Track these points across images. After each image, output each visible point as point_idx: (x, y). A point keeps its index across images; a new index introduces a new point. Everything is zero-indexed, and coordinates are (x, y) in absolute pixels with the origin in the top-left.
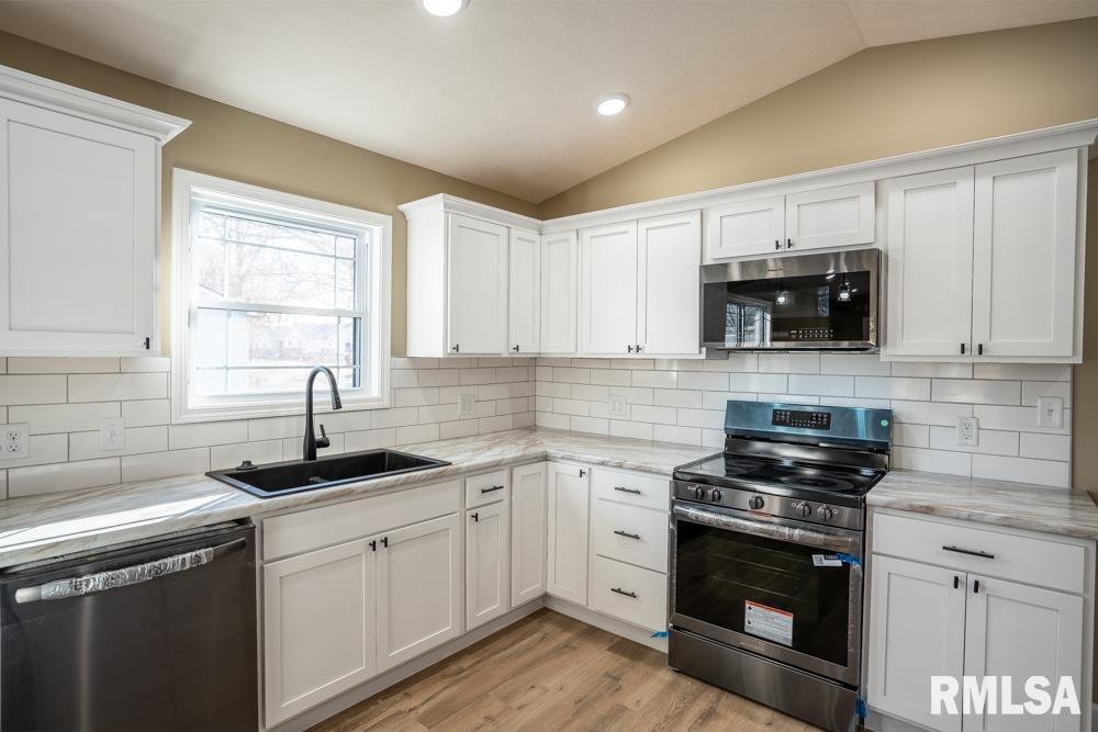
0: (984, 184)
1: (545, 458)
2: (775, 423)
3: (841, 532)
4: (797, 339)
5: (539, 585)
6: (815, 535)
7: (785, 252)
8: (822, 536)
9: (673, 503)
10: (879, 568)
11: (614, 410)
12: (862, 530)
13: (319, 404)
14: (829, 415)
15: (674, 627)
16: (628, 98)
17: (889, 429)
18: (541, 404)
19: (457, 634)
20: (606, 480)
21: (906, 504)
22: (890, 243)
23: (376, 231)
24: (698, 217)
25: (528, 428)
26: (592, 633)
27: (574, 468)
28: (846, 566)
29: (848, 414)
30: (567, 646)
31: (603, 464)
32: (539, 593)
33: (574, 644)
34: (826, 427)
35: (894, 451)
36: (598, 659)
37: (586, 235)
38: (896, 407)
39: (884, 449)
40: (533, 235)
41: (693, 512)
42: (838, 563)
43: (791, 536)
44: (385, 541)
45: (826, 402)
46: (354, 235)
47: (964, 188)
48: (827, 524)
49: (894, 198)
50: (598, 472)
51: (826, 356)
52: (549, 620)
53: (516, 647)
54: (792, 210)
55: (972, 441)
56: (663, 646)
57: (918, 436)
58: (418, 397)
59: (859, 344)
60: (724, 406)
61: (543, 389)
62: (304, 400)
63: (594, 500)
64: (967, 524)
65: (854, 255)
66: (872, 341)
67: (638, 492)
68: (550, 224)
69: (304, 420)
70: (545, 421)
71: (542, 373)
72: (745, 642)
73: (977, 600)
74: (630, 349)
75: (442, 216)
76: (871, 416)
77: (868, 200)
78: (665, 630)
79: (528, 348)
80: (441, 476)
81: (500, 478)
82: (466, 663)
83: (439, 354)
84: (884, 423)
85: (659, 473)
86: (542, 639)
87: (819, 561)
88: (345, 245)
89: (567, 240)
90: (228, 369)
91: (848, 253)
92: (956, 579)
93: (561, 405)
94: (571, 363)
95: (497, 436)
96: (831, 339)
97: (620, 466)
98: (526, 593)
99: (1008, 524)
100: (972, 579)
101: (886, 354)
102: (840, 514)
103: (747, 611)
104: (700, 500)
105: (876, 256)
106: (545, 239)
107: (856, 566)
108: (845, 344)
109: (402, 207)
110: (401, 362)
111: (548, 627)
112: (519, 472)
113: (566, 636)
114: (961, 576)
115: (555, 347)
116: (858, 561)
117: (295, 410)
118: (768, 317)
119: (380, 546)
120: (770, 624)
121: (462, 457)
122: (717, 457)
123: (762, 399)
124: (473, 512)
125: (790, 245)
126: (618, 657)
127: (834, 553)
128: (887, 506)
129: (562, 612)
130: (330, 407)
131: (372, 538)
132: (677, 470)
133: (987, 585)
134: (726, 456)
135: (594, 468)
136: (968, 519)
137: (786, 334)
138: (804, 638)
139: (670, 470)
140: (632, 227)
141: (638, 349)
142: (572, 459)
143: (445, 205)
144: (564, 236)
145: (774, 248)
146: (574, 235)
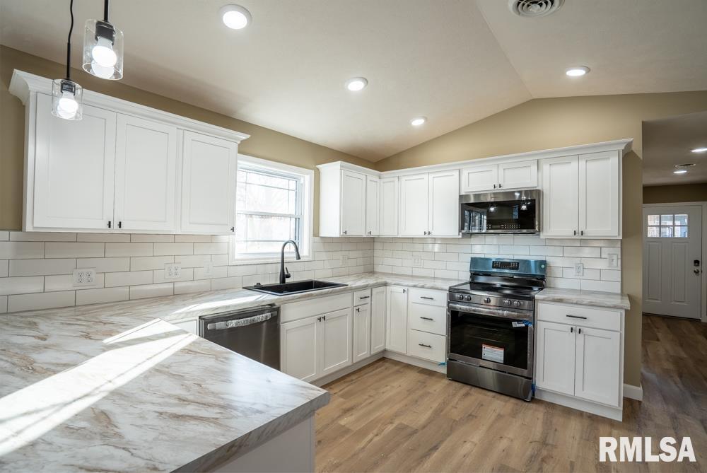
0: (582, 163)
1: (385, 284)
2: (493, 267)
3: (524, 311)
4: (504, 229)
5: (383, 345)
6: (513, 313)
7: (498, 190)
8: (516, 314)
9: (449, 303)
10: (541, 326)
11: (415, 262)
12: (534, 310)
13: (287, 258)
14: (518, 263)
15: (450, 359)
16: (426, 119)
17: (545, 269)
18: (377, 260)
19: (350, 364)
20: (415, 294)
21: (551, 299)
22: (544, 187)
23: (307, 178)
24: (458, 173)
25: (371, 272)
26: (409, 366)
27: (400, 289)
28: (527, 326)
29: (527, 262)
30: (398, 371)
31: (415, 286)
32: (382, 349)
33: (401, 370)
34: (516, 268)
35: (547, 279)
36: (413, 376)
37: (403, 179)
38: (548, 259)
39: (543, 278)
40: (377, 179)
41: (458, 306)
42: (523, 325)
43: (503, 314)
44: (324, 318)
45: (516, 258)
46: (297, 179)
47: (574, 165)
48: (518, 308)
49: (546, 168)
50: (412, 291)
51: (516, 236)
52: (387, 362)
53: (374, 372)
54: (501, 171)
55: (581, 274)
56: (444, 370)
57: (558, 273)
58: (324, 256)
59: (532, 231)
60: (469, 260)
61: (377, 253)
62: (280, 256)
63: (410, 304)
64: (576, 305)
65: (527, 192)
66: (537, 229)
67: (432, 299)
68: (384, 174)
69: (280, 265)
70: (378, 269)
71: (377, 245)
72: (482, 363)
73: (580, 336)
74: (425, 233)
75: (339, 171)
76: (538, 264)
77: (535, 168)
78: (444, 362)
79: (374, 233)
80: (344, 290)
81: (367, 293)
82: (354, 377)
83: (337, 235)
84: (543, 266)
85: (442, 290)
86: (386, 369)
87: (515, 325)
88: (293, 184)
89: (394, 181)
90: (247, 241)
91: (526, 191)
92: (572, 329)
93: (387, 261)
94: (394, 240)
95: (358, 275)
96: (518, 229)
97: (423, 287)
98: (377, 348)
99: (592, 305)
100: (578, 328)
101: (543, 235)
102: (524, 303)
103: (483, 349)
104: (461, 300)
105: (539, 192)
106: (383, 180)
107: (530, 326)
108: (525, 231)
109: (318, 166)
110: (317, 238)
111: (387, 365)
112: (375, 290)
113: (397, 368)
114: (574, 327)
115: (387, 232)
116: (531, 323)
117: (275, 261)
118: (485, 217)
119: (322, 320)
120: (494, 354)
121: (351, 283)
122: (466, 283)
123: (487, 257)
124: (357, 308)
125: (500, 187)
126: (422, 375)
127: (521, 321)
128: (543, 300)
129: (393, 358)
130: (295, 259)
131: (318, 317)
132: (450, 288)
133: (584, 331)
134: (470, 283)
135: (410, 288)
136: (576, 304)
137: (499, 226)
138: (508, 359)
139: (447, 288)
140: (426, 176)
141: (429, 233)
142: (398, 285)
143: (341, 166)
144: (392, 179)
145: (493, 188)
146: (396, 179)
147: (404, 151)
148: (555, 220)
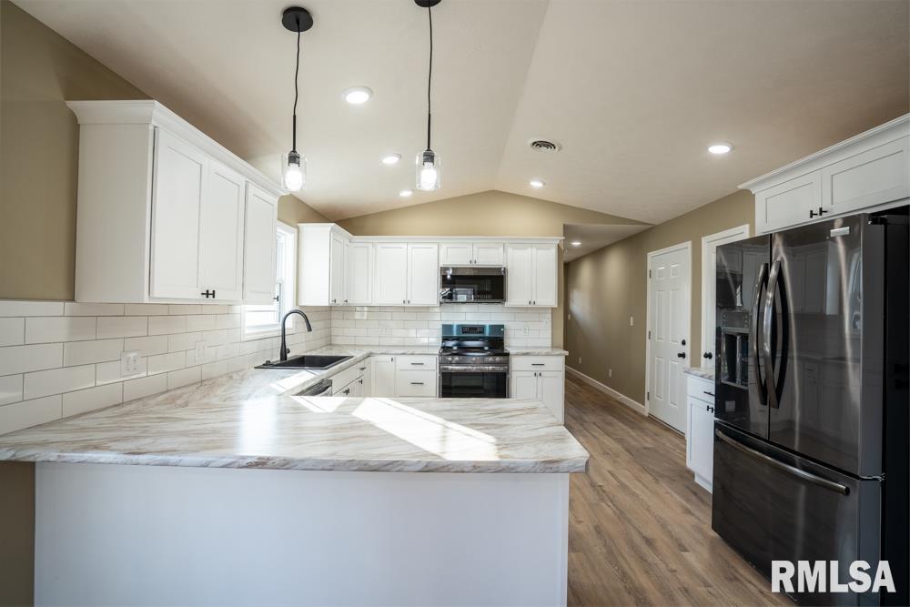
1: (370, 355)
2: (463, 332)
4: (479, 299)
6: (496, 367)
7: (473, 265)
9: (440, 365)
12: (508, 364)
17: (503, 332)
18: (335, 332)
20: (404, 362)
21: (521, 354)
22: (509, 266)
23: (290, 236)
24: (436, 246)
27: (388, 358)
31: (398, 354)
37: (378, 246)
38: (506, 324)
41: (450, 367)
47: (529, 250)
48: (500, 363)
49: (510, 251)
50: (400, 358)
51: (480, 305)
54: (475, 249)
55: (526, 333)
60: (441, 327)
61: (335, 323)
63: (398, 371)
66: (504, 299)
67: (422, 364)
69: (282, 338)
70: (337, 341)
71: (336, 315)
73: (540, 379)
74: (404, 302)
77: (501, 249)
83: (326, 304)
84: (502, 329)
85: (432, 355)
89: (367, 247)
92: (535, 373)
96: (490, 299)
97: (405, 354)
99: (547, 355)
101: (507, 304)
105: (504, 270)
109: (299, 226)
114: (537, 372)
124: (358, 380)
125: (475, 263)
128: (516, 355)
133: (544, 374)
135: (398, 357)
136: (538, 355)
140: (404, 246)
141: (409, 302)
142: (382, 354)
143: (332, 228)
144: (365, 245)
145: (469, 263)
146: (371, 245)
147: (370, 215)
148: (517, 292)
